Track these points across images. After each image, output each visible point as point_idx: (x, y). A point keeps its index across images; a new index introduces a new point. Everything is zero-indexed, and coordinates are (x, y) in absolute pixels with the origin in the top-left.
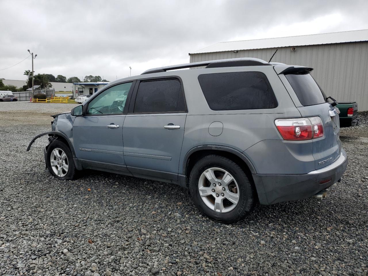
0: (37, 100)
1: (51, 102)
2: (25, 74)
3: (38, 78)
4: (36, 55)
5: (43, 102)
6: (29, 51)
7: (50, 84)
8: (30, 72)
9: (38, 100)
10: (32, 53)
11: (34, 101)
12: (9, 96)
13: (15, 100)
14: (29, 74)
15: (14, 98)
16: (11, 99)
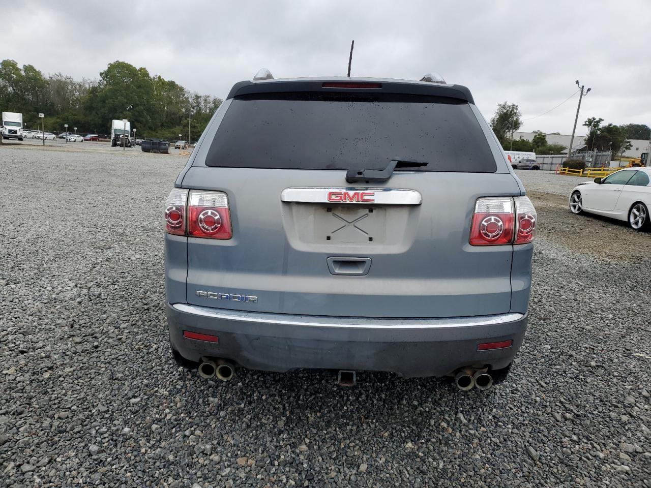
0: (567, 171)
1: (589, 175)
2: (585, 125)
3: (608, 133)
4: (589, 90)
5: (575, 175)
6: (577, 82)
7: (628, 144)
8: (595, 121)
9: (569, 171)
10: (583, 86)
11: (562, 172)
12: (528, 161)
13: (536, 168)
14: (592, 125)
15: (535, 164)
16: (529, 166)
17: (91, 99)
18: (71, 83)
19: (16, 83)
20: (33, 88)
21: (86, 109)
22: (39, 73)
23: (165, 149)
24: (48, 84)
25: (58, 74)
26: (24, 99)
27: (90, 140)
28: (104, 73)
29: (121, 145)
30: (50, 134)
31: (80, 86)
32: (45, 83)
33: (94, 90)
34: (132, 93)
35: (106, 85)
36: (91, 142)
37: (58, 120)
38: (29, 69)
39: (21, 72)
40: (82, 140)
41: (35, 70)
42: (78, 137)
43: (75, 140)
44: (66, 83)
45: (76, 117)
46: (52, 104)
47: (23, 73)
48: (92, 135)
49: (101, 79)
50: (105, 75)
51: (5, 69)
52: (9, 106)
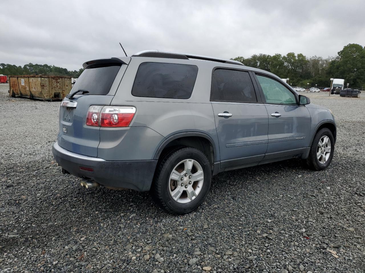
17: (331, 68)
18: (321, 60)
19: (293, 64)
20: (301, 65)
21: (327, 74)
22: (305, 57)
23: (356, 95)
24: (309, 62)
25: (315, 56)
26: (296, 71)
27: (326, 91)
28: (340, 52)
29: (336, 93)
30: (302, 89)
31: (326, 61)
32: (307, 62)
33: (333, 62)
34: (357, 62)
35: (341, 59)
36: (327, 92)
37: (311, 81)
38: (300, 55)
39: (296, 58)
40: (319, 91)
41: (303, 56)
42: (317, 89)
43: (315, 91)
44: (318, 61)
45: (321, 78)
46: (310, 73)
47: (297, 58)
48: (327, 88)
49: (338, 55)
50: (340, 53)
51: (289, 57)
52: (288, 76)
